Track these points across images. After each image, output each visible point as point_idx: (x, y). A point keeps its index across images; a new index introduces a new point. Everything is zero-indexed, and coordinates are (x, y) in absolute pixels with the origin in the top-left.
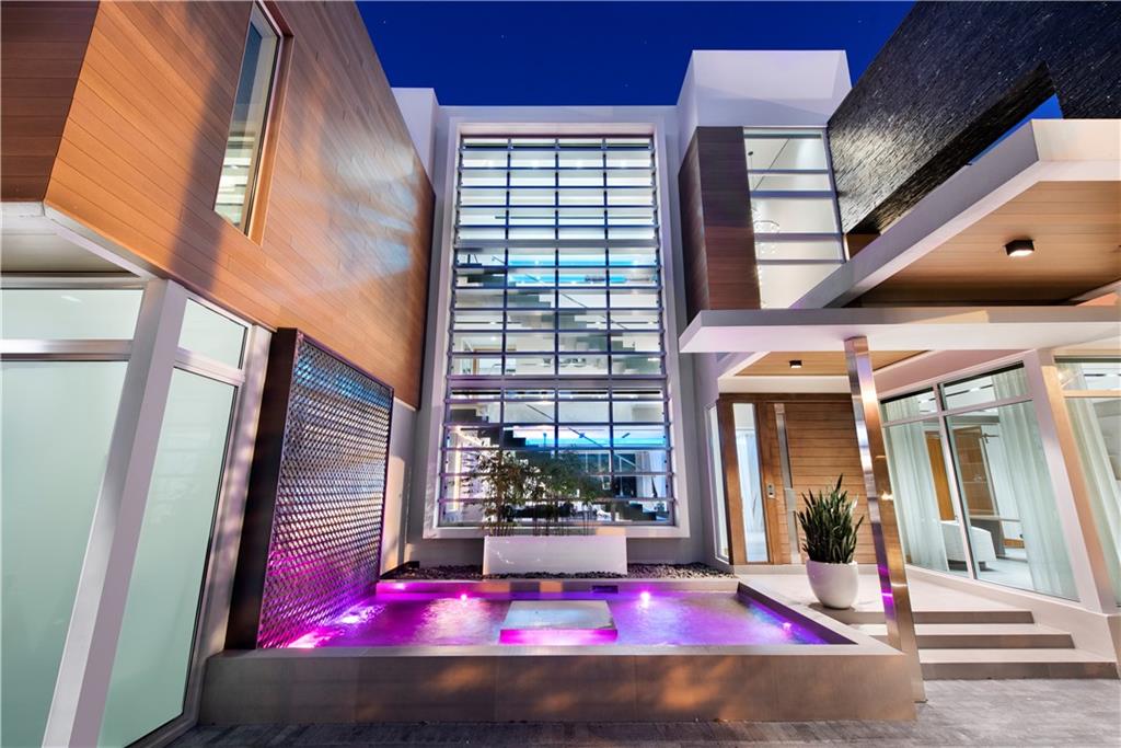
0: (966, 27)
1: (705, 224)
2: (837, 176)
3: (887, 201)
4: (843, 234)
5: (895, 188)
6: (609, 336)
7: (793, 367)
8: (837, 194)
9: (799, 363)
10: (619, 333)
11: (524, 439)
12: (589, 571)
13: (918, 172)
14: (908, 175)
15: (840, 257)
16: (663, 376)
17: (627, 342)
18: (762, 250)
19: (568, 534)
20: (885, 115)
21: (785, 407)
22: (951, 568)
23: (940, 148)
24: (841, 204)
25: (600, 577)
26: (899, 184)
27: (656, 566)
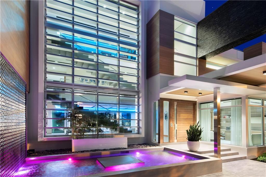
0: (248, 9)
1: (160, 45)
2: (198, 41)
3: (213, 52)
4: (197, 58)
5: (217, 49)
6: (119, 76)
7: (185, 93)
8: (197, 46)
9: (187, 92)
10: (122, 75)
11: (83, 107)
12: (115, 148)
13: (224, 46)
14: (221, 46)
15: (195, 64)
16: (138, 91)
17: (125, 78)
18: (176, 58)
19: (105, 138)
20: (218, 27)
21: (177, 103)
22: (211, 141)
23: (233, 41)
24: (198, 49)
25: (120, 149)
26: (218, 48)
27: (133, 145)
